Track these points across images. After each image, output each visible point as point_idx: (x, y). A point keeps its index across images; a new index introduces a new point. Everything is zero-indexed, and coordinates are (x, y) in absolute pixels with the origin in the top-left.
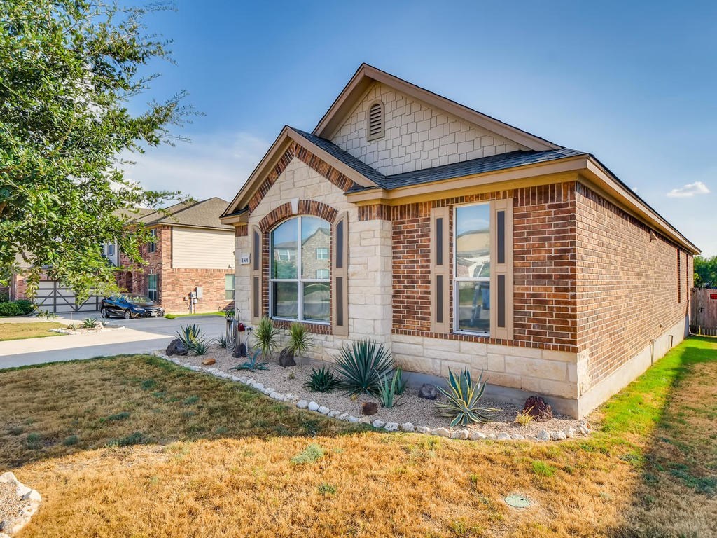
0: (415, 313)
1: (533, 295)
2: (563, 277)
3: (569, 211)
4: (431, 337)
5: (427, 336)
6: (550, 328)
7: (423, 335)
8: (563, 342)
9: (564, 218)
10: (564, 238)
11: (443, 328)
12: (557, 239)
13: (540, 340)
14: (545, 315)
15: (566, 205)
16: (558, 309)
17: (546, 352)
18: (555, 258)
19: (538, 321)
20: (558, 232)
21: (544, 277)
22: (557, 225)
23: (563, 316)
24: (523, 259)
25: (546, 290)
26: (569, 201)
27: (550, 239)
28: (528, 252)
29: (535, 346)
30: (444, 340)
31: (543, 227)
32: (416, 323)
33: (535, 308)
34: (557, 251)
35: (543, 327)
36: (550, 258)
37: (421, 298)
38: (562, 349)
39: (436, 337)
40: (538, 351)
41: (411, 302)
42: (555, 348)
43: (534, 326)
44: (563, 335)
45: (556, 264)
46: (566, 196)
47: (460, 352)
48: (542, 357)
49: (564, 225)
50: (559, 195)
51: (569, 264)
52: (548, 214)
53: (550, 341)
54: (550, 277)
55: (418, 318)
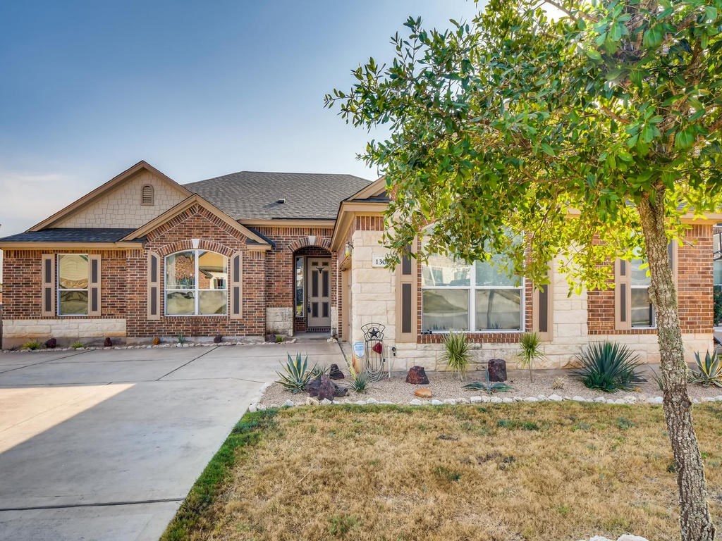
0: (599, 315)
1: (689, 298)
2: (706, 285)
3: (710, 244)
4: (616, 334)
5: (612, 333)
6: (699, 319)
7: (608, 333)
8: (706, 327)
9: (707, 248)
10: (707, 260)
11: (627, 325)
12: (703, 260)
13: (693, 327)
14: (695, 310)
15: (708, 240)
16: (704, 306)
17: (697, 335)
18: (702, 273)
19: (692, 315)
20: (704, 256)
21: (695, 285)
22: (703, 252)
23: (706, 310)
24: (683, 273)
25: (697, 294)
26: (710, 237)
27: (698, 260)
28: (686, 269)
29: (691, 332)
30: (627, 335)
31: (696, 252)
32: (601, 324)
33: (690, 306)
34: (703, 269)
35: (695, 319)
36: (699, 273)
37: (605, 302)
38: (706, 332)
39: (620, 333)
40: (692, 335)
41: (596, 307)
42: (703, 332)
43: (690, 319)
44: (706, 323)
45: (703, 277)
46: (708, 233)
47: (639, 343)
48: (695, 339)
49: (707, 252)
50: (704, 232)
51: (709, 277)
52: (698, 244)
53: (699, 327)
54: (699, 285)
55: (602, 320)
